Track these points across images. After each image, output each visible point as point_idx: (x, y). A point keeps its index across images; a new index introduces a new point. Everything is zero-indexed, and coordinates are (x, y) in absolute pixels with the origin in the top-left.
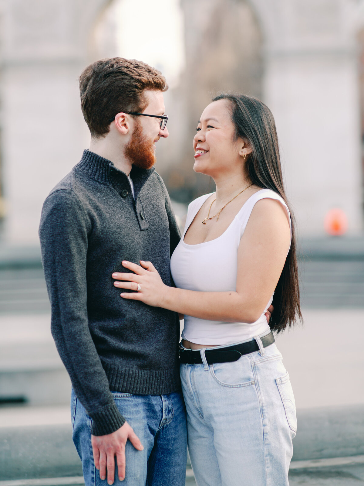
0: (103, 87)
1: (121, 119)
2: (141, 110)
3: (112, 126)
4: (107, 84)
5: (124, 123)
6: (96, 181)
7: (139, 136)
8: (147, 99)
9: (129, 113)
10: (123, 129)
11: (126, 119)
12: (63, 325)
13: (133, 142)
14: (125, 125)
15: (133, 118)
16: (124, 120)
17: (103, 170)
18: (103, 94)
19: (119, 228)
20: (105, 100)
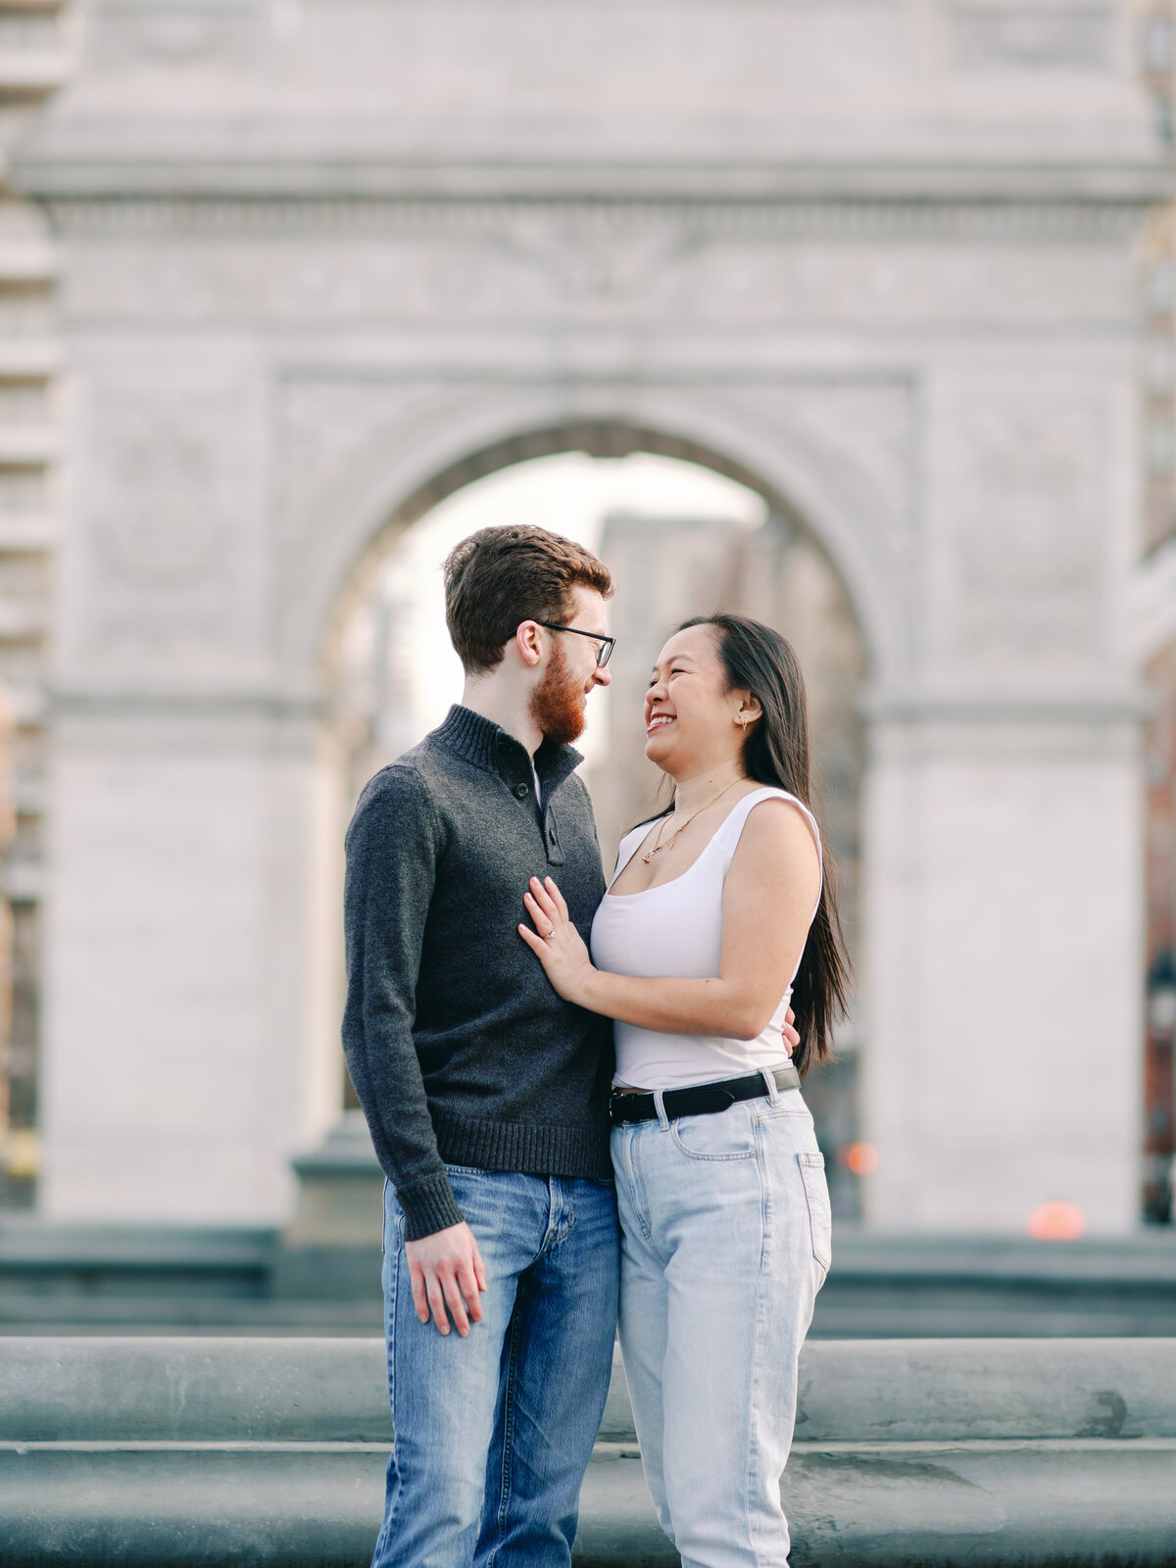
0: (497, 571)
1: (529, 634)
2: (566, 620)
3: (509, 647)
4: (505, 566)
5: (533, 643)
6: (468, 761)
7: (559, 670)
8: (577, 602)
9: (543, 625)
10: (531, 653)
11: (537, 635)
12: (366, 1019)
13: (548, 683)
14: (534, 647)
15: (551, 634)
16: (532, 638)
17: (483, 741)
18: (497, 585)
19: (502, 849)
20: (500, 596)
